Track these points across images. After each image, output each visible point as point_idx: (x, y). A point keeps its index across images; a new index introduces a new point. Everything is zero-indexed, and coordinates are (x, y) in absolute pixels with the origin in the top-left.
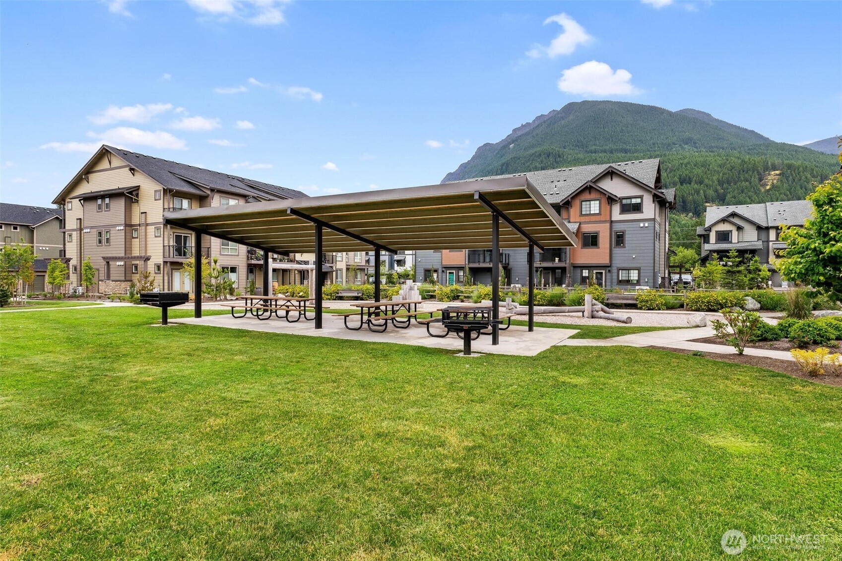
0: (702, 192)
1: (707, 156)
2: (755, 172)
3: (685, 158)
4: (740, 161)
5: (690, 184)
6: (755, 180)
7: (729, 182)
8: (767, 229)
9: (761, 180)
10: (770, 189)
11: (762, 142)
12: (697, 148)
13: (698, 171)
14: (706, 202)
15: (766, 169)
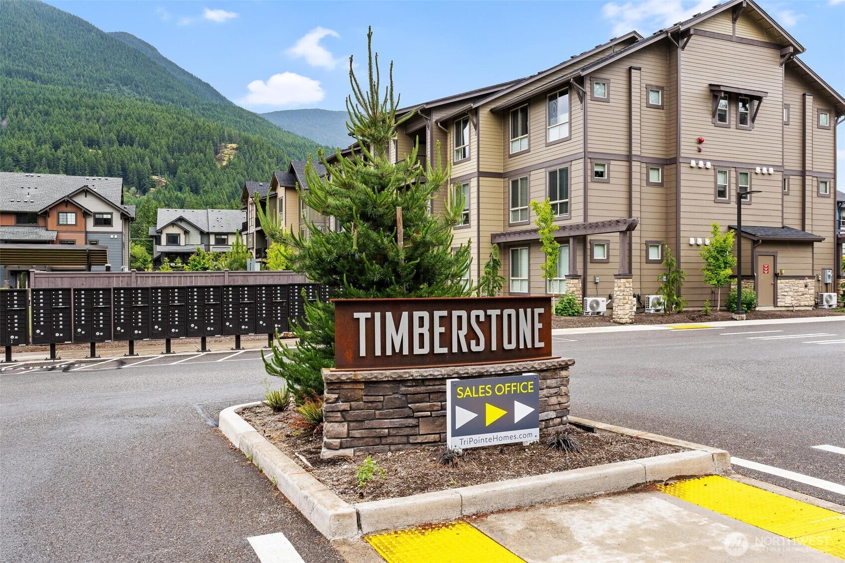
0: (147, 158)
1: (152, 110)
2: (211, 142)
3: (124, 107)
4: (193, 124)
5: (132, 145)
6: (210, 151)
7: (180, 150)
8: (208, 234)
9: (216, 153)
10: (226, 166)
11: (218, 102)
12: (139, 93)
13: (142, 129)
14: (154, 174)
15: (222, 139)
